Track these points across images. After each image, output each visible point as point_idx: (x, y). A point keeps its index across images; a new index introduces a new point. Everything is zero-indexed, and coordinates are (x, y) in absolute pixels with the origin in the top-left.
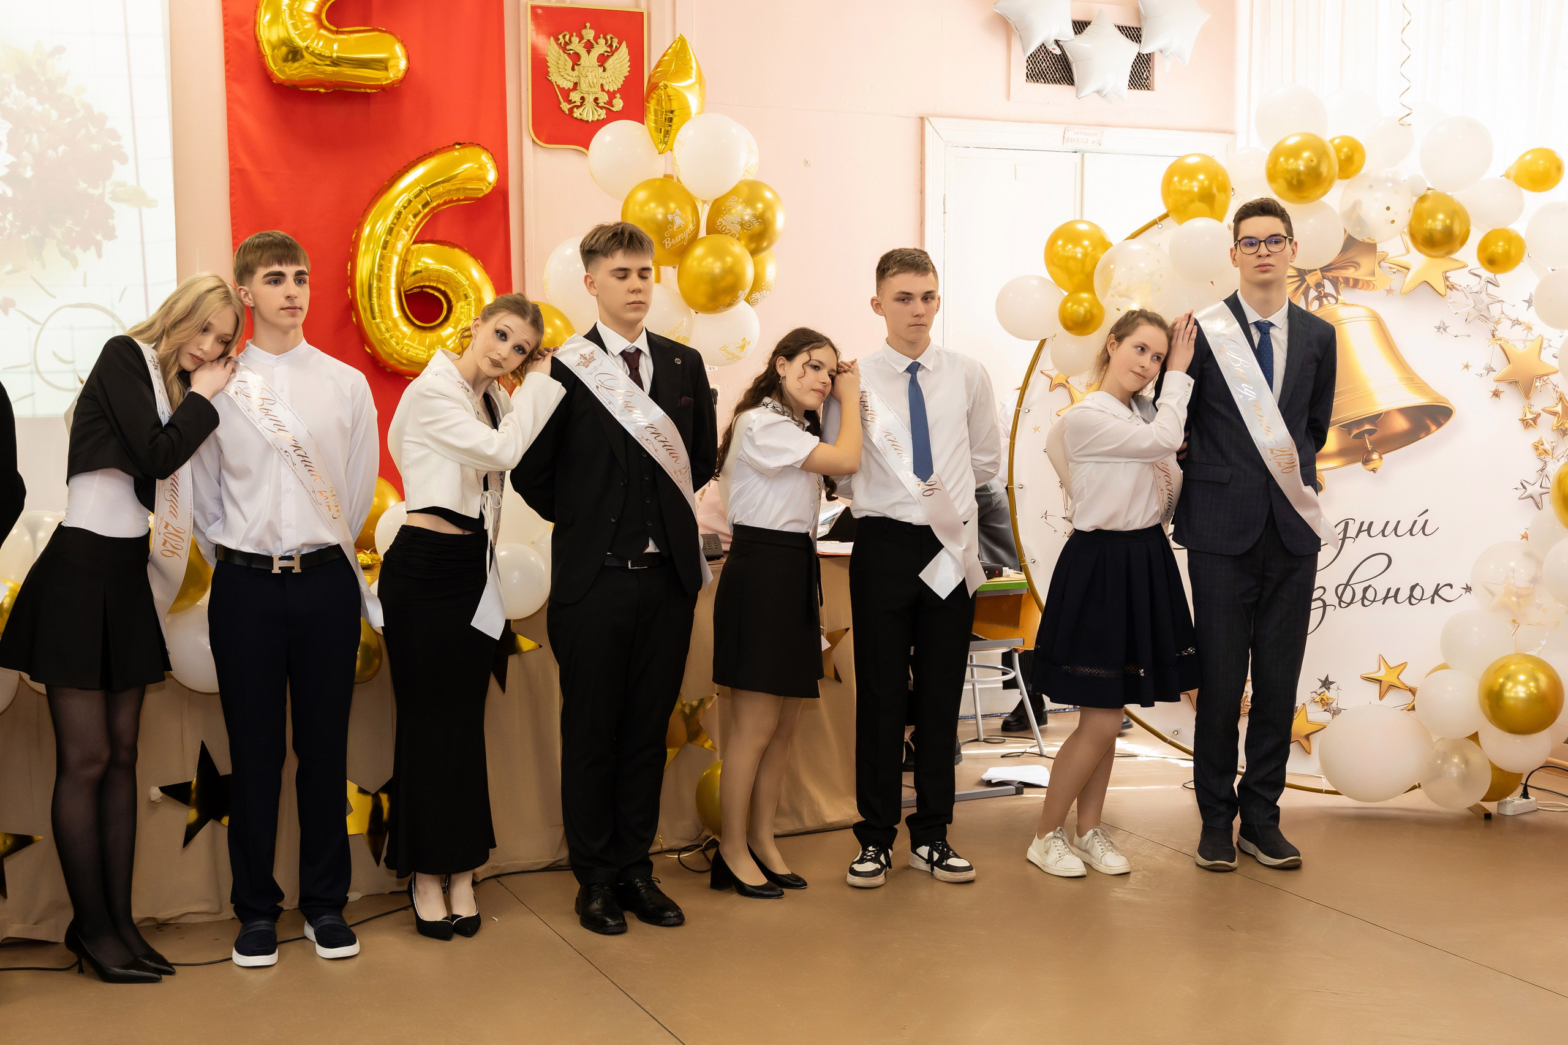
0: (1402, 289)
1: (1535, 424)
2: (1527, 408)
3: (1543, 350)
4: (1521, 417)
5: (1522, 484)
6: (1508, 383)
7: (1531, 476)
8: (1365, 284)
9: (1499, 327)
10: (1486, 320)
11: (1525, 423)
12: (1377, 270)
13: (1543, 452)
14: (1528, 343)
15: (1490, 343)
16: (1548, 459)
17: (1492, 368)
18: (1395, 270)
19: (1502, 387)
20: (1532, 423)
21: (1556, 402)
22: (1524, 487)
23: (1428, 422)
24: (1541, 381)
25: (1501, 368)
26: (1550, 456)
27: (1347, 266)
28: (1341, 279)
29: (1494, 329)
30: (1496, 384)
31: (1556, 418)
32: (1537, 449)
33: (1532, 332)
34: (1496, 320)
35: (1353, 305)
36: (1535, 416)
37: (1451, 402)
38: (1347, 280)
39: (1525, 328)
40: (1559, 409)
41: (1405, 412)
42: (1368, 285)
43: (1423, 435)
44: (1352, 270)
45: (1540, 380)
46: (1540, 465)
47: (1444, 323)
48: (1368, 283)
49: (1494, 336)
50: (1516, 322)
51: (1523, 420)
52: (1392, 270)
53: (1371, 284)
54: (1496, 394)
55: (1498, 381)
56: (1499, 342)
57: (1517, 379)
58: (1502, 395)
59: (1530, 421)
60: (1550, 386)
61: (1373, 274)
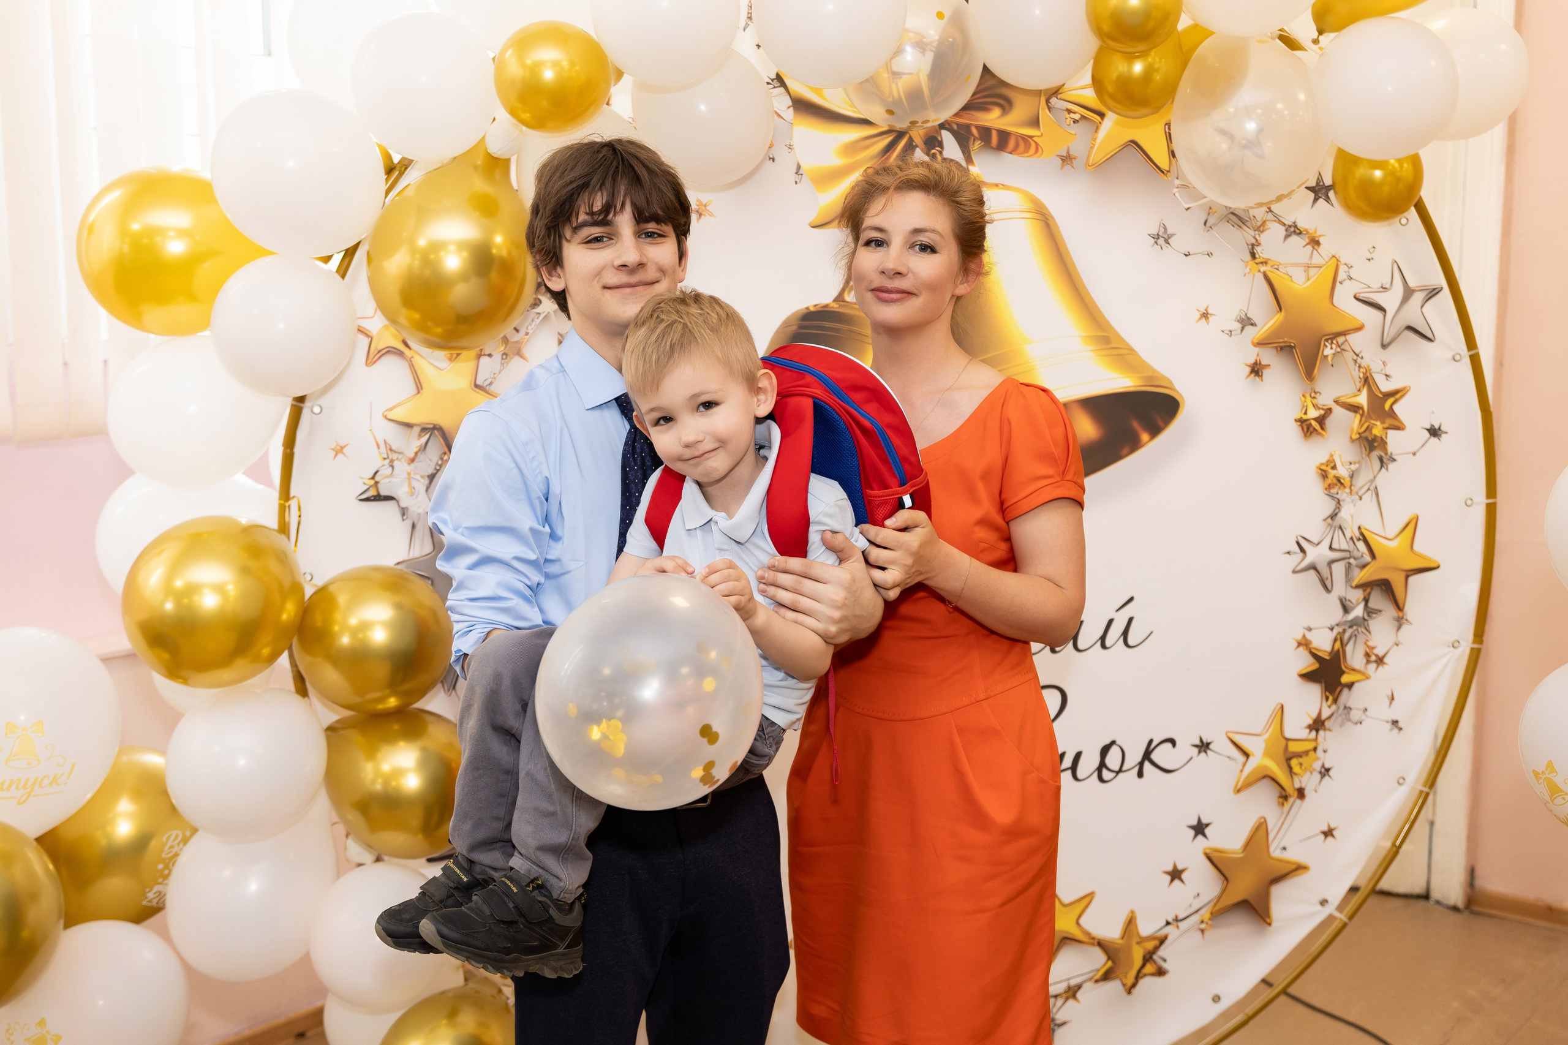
0: (1089, 156)
1: (1323, 429)
2: (1308, 396)
3: (1338, 284)
4: (1299, 415)
5: (1298, 543)
6: (1276, 348)
7: (1315, 529)
8: (1022, 144)
9: (1263, 238)
10: (1241, 224)
11: (1305, 427)
12: (1044, 114)
13: (1335, 481)
14: (1312, 271)
15: (1247, 270)
16: (1343, 494)
17: (1249, 319)
18: (1077, 117)
19: (1267, 356)
20: (1318, 427)
21: (1358, 387)
22: (1302, 550)
23: (1136, 425)
24: (1334, 346)
25: (1267, 321)
26: (1347, 490)
27: (987, 103)
28: (974, 131)
29: (1253, 241)
30: (1257, 350)
31: (1358, 417)
32: (1324, 475)
33: (1320, 249)
34: (1259, 224)
35: (997, 185)
36: (1322, 412)
37: (1178, 386)
38: (985, 133)
39: (1307, 241)
40: (1363, 399)
41: (1095, 405)
42: (1025, 145)
43: (1126, 450)
44: (996, 112)
45: (1332, 343)
46: (1329, 507)
47: (1165, 228)
48: (1026, 140)
49: (1253, 255)
50: (1292, 229)
51: (1301, 422)
52: (1072, 115)
53: (1033, 145)
54: (1256, 370)
55: (1260, 344)
56: (1263, 268)
57: (1293, 342)
58: (1266, 372)
59: (1314, 423)
60: (1349, 356)
61: (1035, 122)
